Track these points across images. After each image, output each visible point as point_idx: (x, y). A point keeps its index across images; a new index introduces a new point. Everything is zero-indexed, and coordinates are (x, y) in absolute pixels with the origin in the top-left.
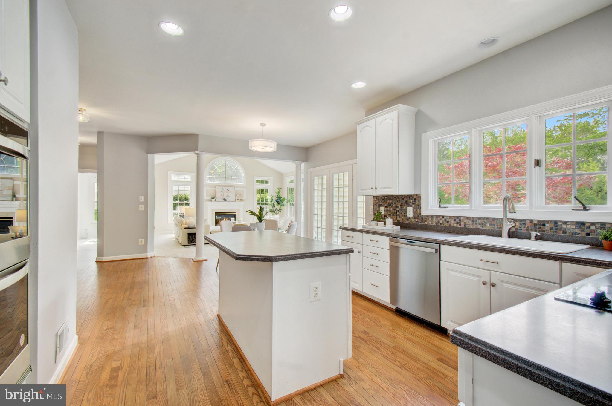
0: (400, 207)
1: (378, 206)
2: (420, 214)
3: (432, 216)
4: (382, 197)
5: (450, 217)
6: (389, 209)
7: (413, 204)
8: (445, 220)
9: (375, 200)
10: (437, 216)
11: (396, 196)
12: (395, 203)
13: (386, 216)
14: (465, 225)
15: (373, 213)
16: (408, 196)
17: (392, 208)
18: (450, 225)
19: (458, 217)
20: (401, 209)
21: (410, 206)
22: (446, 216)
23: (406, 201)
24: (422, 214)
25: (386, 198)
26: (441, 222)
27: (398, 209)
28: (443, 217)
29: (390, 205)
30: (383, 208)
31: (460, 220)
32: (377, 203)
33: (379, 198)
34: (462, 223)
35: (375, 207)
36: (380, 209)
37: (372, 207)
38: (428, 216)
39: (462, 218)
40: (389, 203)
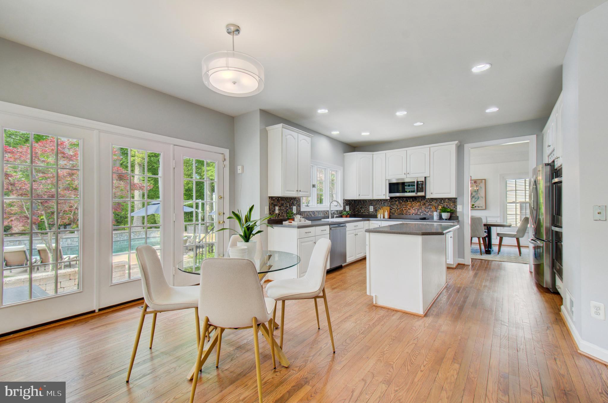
0: (289, 207)
1: (273, 206)
2: (300, 211)
3: (305, 212)
4: (276, 198)
5: (311, 211)
6: (281, 208)
7: (296, 204)
8: (310, 213)
9: (271, 200)
10: (307, 211)
11: (287, 197)
12: (286, 204)
13: (280, 215)
14: (316, 215)
15: (268, 213)
16: (294, 198)
17: (284, 207)
18: (311, 216)
19: (314, 211)
20: (290, 208)
21: (294, 205)
22: (310, 211)
23: (293, 202)
24: (301, 211)
25: (279, 199)
26: (308, 215)
27: (288, 208)
28: (309, 212)
29: (283, 205)
30: (278, 207)
31: (314, 213)
32: (272, 203)
33: (274, 199)
34: (315, 214)
35: (271, 207)
36: (275, 208)
37: (268, 207)
38: (303, 212)
39: (315, 212)
40: (282, 203)
